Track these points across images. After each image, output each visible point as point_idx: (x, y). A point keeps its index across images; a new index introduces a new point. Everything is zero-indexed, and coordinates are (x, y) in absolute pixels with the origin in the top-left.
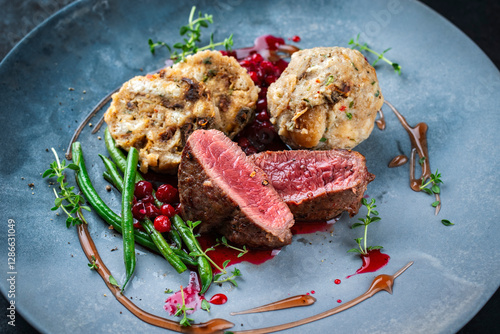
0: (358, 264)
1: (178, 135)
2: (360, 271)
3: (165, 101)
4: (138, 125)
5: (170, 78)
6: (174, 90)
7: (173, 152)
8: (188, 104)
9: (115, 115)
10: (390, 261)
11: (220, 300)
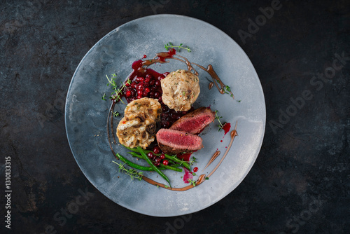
0: (223, 131)
1: (147, 133)
2: (226, 133)
3: (135, 127)
4: (133, 139)
5: (131, 120)
6: (136, 122)
7: (149, 138)
8: (143, 123)
9: (123, 141)
10: (231, 125)
11: (196, 169)
